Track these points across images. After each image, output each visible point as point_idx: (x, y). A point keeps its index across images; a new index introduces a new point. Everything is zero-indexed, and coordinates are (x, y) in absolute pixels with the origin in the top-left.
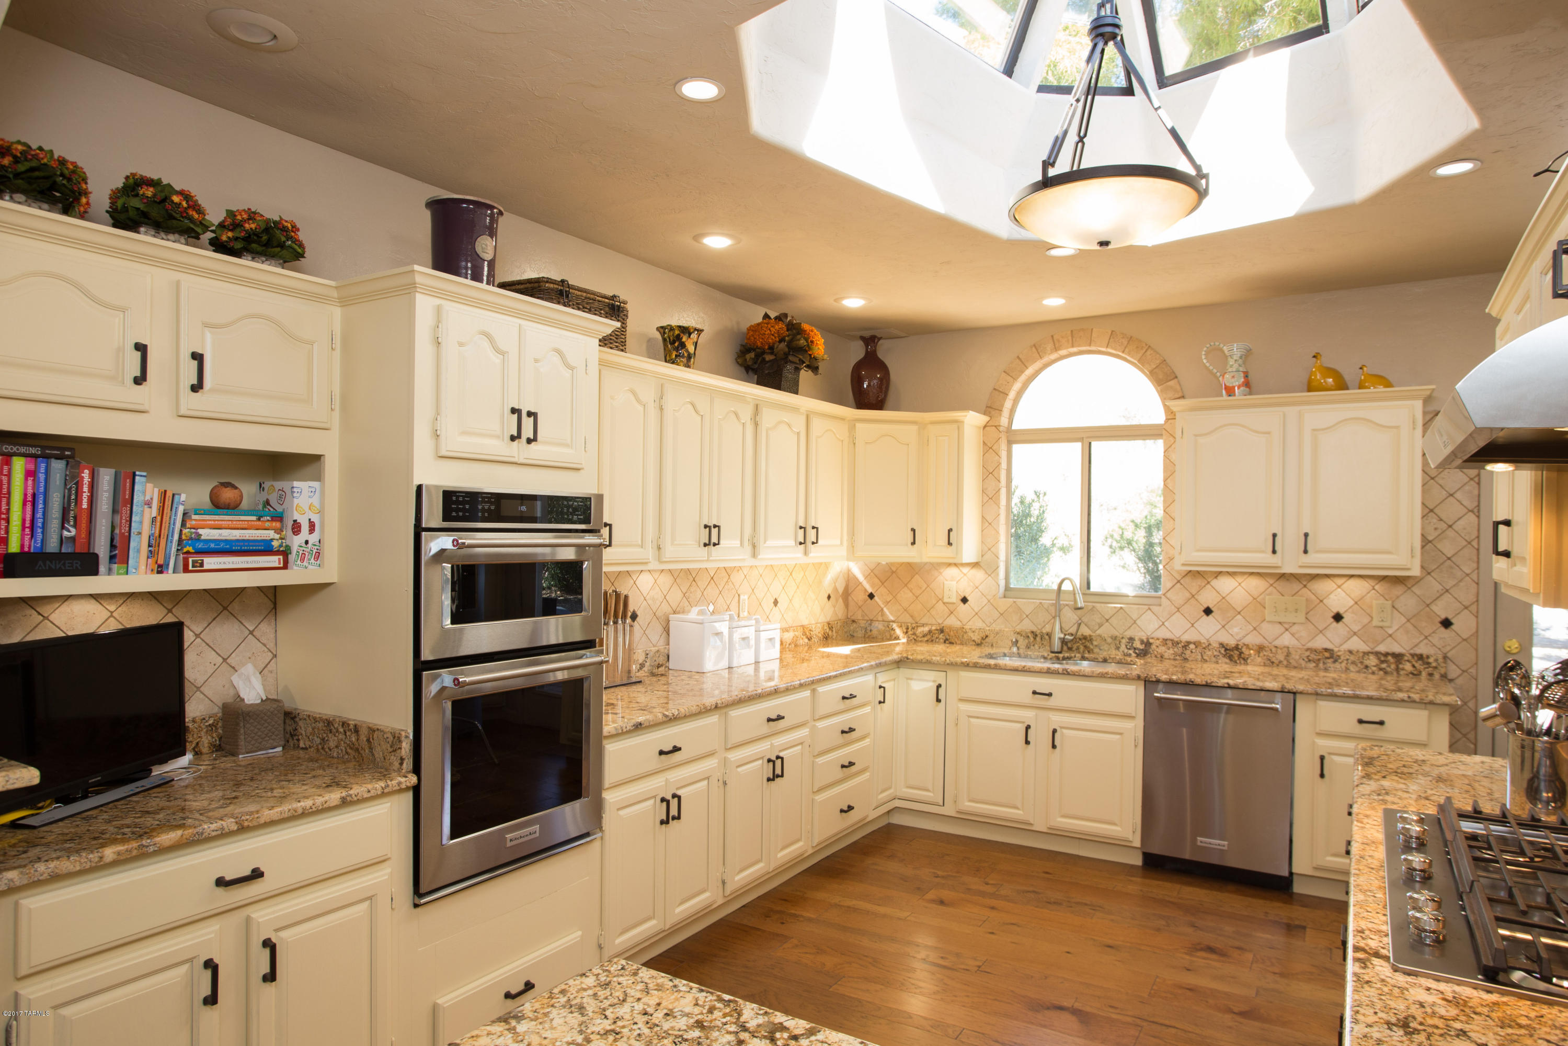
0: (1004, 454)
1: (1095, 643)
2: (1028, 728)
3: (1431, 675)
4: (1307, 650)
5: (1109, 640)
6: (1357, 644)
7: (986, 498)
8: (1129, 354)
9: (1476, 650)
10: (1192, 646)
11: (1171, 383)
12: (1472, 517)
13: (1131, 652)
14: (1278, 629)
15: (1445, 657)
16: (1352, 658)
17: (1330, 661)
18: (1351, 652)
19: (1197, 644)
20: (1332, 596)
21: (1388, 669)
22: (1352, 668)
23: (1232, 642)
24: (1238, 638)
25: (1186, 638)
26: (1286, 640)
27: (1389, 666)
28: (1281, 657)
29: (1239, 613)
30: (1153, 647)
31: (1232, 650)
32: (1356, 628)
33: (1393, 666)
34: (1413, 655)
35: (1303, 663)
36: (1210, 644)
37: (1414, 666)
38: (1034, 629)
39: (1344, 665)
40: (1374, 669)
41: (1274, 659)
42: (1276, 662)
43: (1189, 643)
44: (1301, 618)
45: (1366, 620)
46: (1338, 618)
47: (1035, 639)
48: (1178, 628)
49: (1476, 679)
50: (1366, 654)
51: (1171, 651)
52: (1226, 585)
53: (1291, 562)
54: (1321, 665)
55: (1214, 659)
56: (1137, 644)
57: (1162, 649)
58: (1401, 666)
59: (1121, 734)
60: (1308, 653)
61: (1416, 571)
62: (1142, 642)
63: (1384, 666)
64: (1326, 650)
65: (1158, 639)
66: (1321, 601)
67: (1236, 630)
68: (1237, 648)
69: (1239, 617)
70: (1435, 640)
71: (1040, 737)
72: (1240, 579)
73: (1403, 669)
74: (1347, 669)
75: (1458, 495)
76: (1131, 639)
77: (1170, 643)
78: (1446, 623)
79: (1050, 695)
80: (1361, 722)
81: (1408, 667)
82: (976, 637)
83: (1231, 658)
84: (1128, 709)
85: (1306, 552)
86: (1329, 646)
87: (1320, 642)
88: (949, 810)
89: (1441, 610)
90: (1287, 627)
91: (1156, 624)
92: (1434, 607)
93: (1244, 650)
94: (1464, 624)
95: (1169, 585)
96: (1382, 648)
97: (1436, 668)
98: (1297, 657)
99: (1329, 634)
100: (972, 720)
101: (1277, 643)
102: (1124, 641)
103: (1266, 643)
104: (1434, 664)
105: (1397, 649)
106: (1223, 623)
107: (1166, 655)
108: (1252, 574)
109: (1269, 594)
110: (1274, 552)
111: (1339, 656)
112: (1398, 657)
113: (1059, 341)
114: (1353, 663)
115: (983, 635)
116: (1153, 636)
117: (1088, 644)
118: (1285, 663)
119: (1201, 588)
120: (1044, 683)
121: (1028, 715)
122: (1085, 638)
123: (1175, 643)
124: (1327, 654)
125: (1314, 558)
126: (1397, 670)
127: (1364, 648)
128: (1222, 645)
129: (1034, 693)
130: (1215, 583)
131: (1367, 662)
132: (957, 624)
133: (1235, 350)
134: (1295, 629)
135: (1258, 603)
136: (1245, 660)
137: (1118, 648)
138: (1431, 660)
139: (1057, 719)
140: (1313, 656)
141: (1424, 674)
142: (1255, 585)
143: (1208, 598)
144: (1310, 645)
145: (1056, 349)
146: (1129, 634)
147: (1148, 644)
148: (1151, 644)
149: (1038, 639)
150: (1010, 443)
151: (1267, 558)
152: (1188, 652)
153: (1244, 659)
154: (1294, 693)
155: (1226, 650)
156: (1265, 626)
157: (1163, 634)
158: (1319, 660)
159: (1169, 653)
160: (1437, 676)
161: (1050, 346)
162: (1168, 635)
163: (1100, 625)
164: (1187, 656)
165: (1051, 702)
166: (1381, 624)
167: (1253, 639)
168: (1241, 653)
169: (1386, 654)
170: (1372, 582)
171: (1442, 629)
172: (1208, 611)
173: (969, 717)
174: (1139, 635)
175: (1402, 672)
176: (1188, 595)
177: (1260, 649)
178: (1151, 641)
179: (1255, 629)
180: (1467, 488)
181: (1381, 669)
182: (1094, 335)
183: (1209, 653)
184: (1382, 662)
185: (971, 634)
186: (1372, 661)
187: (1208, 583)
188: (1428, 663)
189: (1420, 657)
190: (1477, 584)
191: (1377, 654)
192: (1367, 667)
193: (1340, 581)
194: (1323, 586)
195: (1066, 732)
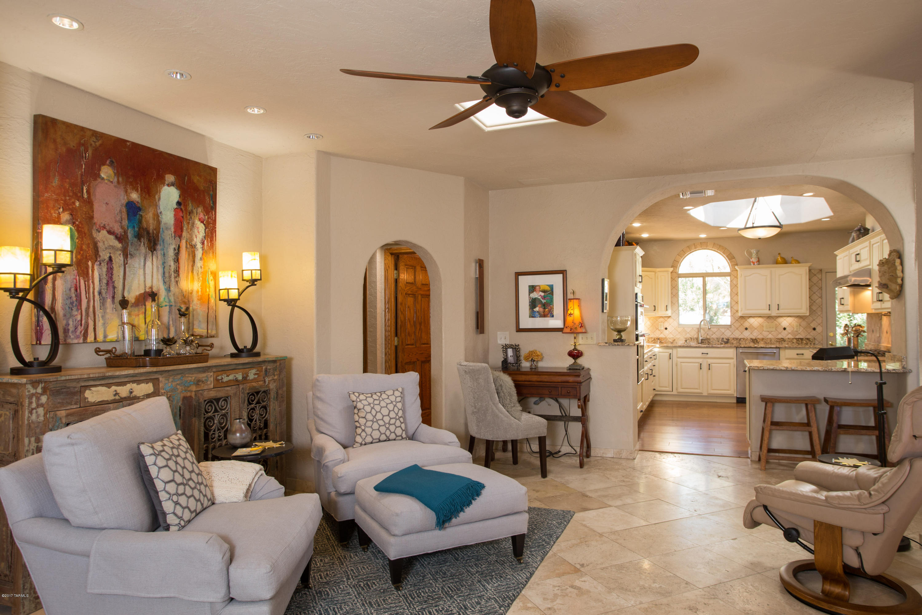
0: (677, 281)
1: (711, 341)
2: (701, 364)
3: (811, 344)
4: (776, 339)
5: (716, 339)
6: (790, 336)
7: (672, 296)
8: (720, 250)
9: (822, 336)
10: (742, 340)
11: (733, 260)
12: (820, 299)
13: (723, 342)
14: (768, 333)
15: (814, 339)
16: (789, 340)
17: (783, 341)
18: (789, 339)
19: (744, 339)
20: (783, 323)
21: (799, 342)
22: (789, 343)
23: (754, 338)
24: (756, 336)
25: (740, 337)
26: (770, 336)
28: (769, 341)
29: (756, 329)
30: (730, 340)
31: (754, 340)
32: (790, 332)
34: (806, 338)
35: (775, 342)
36: (747, 338)
38: (690, 337)
39: (787, 342)
40: (795, 343)
41: (767, 342)
43: (741, 339)
44: (774, 329)
45: (793, 329)
46: (785, 329)
48: (737, 334)
50: (793, 339)
52: (752, 321)
53: (774, 313)
54: (781, 342)
55: (749, 343)
56: (725, 340)
57: (733, 341)
59: (730, 364)
61: (808, 314)
62: (726, 339)
64: (782, 338)
65: (731, 338)
66: (780, 324)
67: (755, 334)
68: (756, 339)
70: (811, 334)
71: (705, 367)
72: (756, 319)
75: (816, 293)
76: (723, 339)
77: (735, 339)
78: (814, 329)
79: (707, 354)
80: (797, 354)
81: (805, 342)
82: (671, 340)
83: (754, 342)
84: (731, 356)
85: (778, 309)
86: (783, 337)
87: (780, 336)
88: (675, 392)
89: (813, 325)
90: (770, 332)
91: (730, 333)
92: (811, 325)
93: (758, 339)
94: (819, 329)
95: (734, 321)
96: (797, 337)
97: (812, 341)
98: (774, 340)
99: (782, 334)
100: (682, 364)
101: (767, 337)
102: (720, 339)
103: (764, 338)
105: (801, 337)
106: (751, 332)
107: (734, 343)
108: (760, 317)
109: (765, 323)
110: (769, 310)
111: (785, 339)
112: (802, 339)
113: (696, 245)
114: (790, 342)
115: (673, 339)
116: (729, 337)
117: (709, 341)
118: (771, 342)
119: (744, 322)
120: (705, 350)
121: (700, 361)
122: (708, 339)
123: (737, 339)
125: (781, 311)
126: (802, 343)
127: (793, 337)
128: (751, 339)
129: (702, 353)
130: (748, 320)
131: (793, 341)
132: (664, 336)
133: (754, 251)
134: (772, 333)
135: (761, 326)
136: (758, 343)
137: (719, 341)
138: (811, 339)
139: (710, 361)
140: (778, 340)
141: (809, 344)
142: (760, 320)
143: (746, 325)
144: (777, 337)
145: (695, 248)
146: (722, 337)
147: (728, 340)
150: (679, 277)
151: (767, 312)
154: (779, 348)
156: (763, 332)
157: (732, 336)
158: (781, 340)
159: (735, 342)
161: (693, 247)
162: (734, 337)
163: (712, 335)
164: (741, 343)
165: (708, 356)
166: (797, 330)
167: (760, 337)
168: (757, 341)
169: (799, 339)
170: (794, 318)
171: (813, 331)
172: (746, 329)
173: (680, 362)
174: (725, 337)
176: (740, 324)
177: (763, 339)
179: (761, 333)
180: (819, 291)
181: (797, 343)
182: (708, 244)
183: (747, 341)
184: (797, 341)
185: (669, 340)
186: (795, 341)
187: (746, 320)
189: (808, 339)
190: (822, 318)
191: (796, 339)
193: (785, 318)
194: (780, 320)
195: (712, 364)
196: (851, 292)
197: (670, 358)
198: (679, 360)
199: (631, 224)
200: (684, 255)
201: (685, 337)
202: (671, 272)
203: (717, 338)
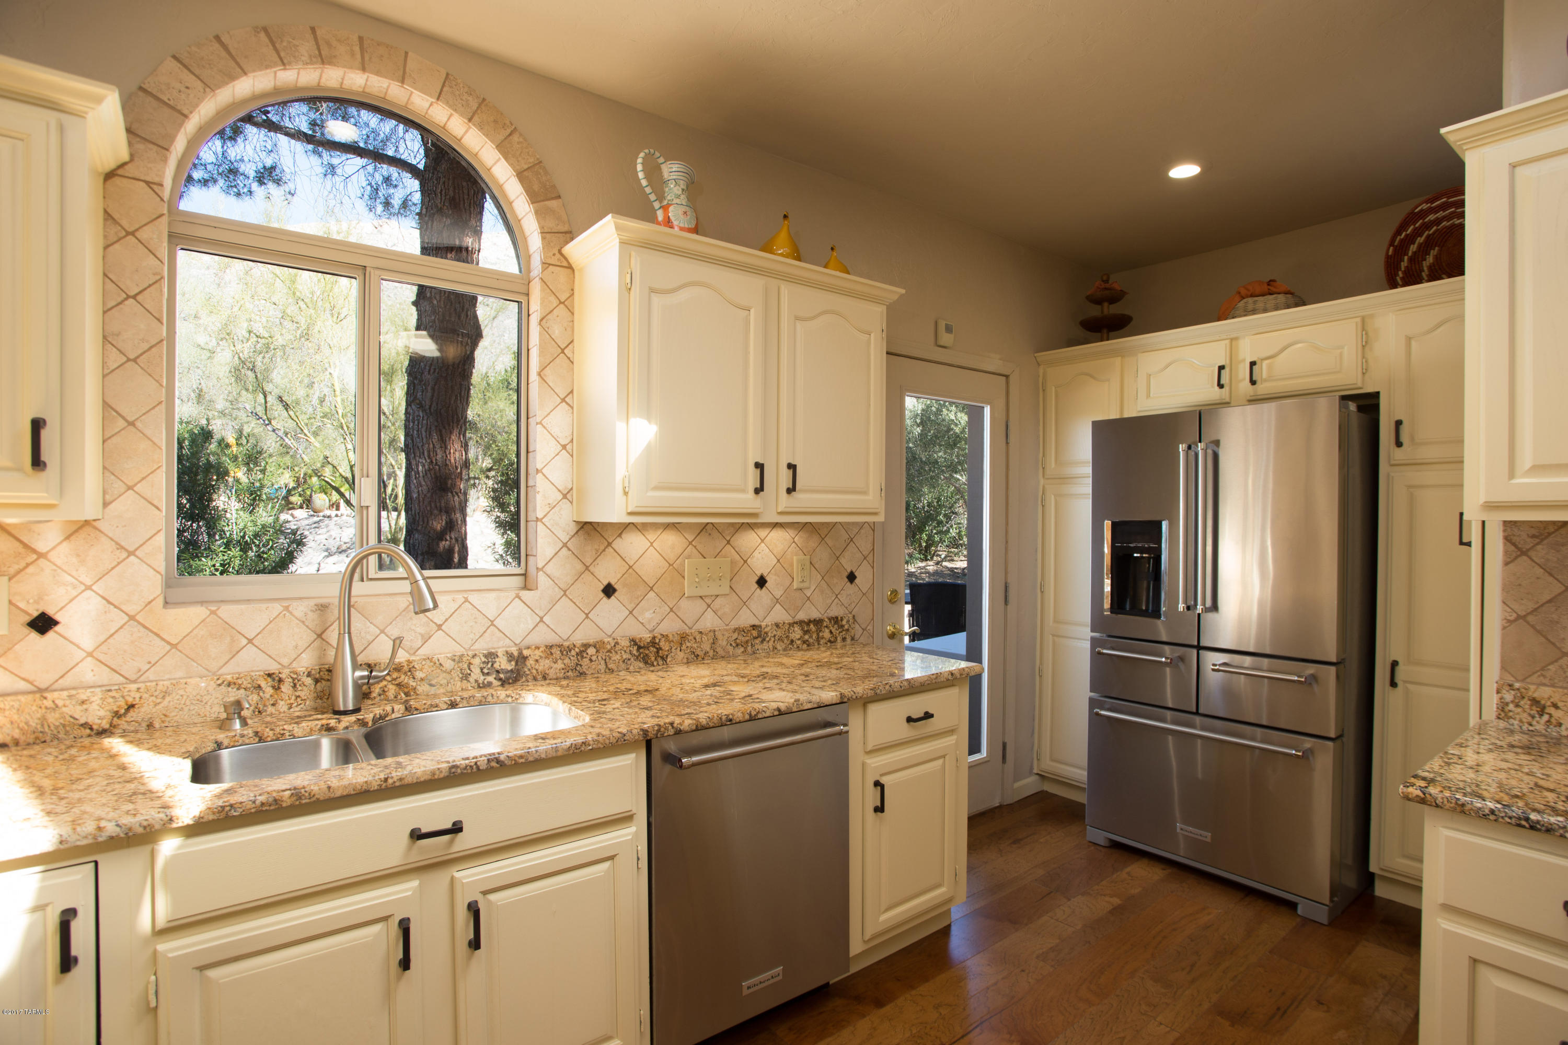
1: (419, 675)
2: (405, 928)
3: (844, 639)
4: (735, 630)
5: (449, 665)
6: (779, 615)
7: (115, 359)
9: (873, 604)
10: (592, 651)
11: (553, 204)
13: (491, 679)
14: (701, 606)
15: (853, 617)
16: (779, 633)
17: (758, 641)
18: (777, 625)
19: (599, 646)
20: (756, 554)
21: (811, 641)
22: (779, 646)
23: (645, 635)
24: (650, 627)
25: (579, 638)
26: (709, 621)
27: (811, 637)
28: (706, 646)
29: (652, 589)
30: (530, 662)
31: (646, 647)
32: (778, 593)
33: (814, 636)
34: (830, 619)
35: (730, 649)
36: (617, 643)
37: (831, 632)
38: (273, 667)
39: (771, 643)
40: (799, 642)
41: (698, 652)
42: (701, 654)
43: (586, 646)
44: (724, 587)
45: (787, 582)
46: (761, 582)
47: (277, 689)
48: (565, 623)
49: (873, 637)
50: (791, 625)
51: (560, 665)
52: (634, 544)
53: (773, 507)
54: (749, 648)
55: (623, 666)
56: (503, 663)
57: (545, 664)
58: (821, 634)
59: (611, 858)
60: (735, 635)
61: (882, 516)
62: (510, 657)
63: (807, 637)
64: (753, 627)
65: (538, 648)
66: (745, 562)
67: (648, 615)
68: (653, 643)
69: (652, 594)
70: (843, 598)
71: (439, 934)
72: (652, 536)
73: (823, 638)
74: (774, 648)
76: (491, 656)
77: (556, 652)
78: (852, 577)
79: (456, 829)
80: (910, 721)
81: (826, 634)
82: (96, 715)
83: (646, 659)
86: (757, 623)
87: (745, 619)
89: (848, 563)
90: (709, 602)
91: (531, 621)
92: (842, 559)
93: (662, 644)
94: (864, 575)
95: (550, 552)
96: (802, 616)
97: (848, 630)
98: (725, 643)
99: (753, 605)
100: (212, 973)
101: (700, 626)
102: (477, 661)
103: (687, 630)
104: (846, 627)
105: (815, 615)
106: (630, 607)
107: (552, 674)
108: (667, 526)
109: (689, 557)
111: (766, 633)
112: (818, 622)
113: (329, 44)
114: (780, 639)
115: (118, 705)
116: (528, 641)
117: (404, 679)
118: (711, 653)
119: (599, 553)
123: (565, 650)
124: (755, 633)
126: (818, 639)
127: (788, 619)
128: (633, 641)
129: (415, 835)
130: (618, 544)
131: (792, 636)
133: (677, 174)
134: (719, 601)
135: (675, 571)
136: (664, 659)
137: (465, 677)
138: (844, 622)
139: (475, 877)
140: (740, 638)
141: (839, 639)
142: (670, 542)
143: (608, 571)
144: (736, 624)
146: (483, 646)
147: (520, 659)
148: (525, 658)
149: (286, 688)
150: (175, 240)
152: (585, 662)
153: (662, 658)
155: (639, 648)
156: (683, 603)
157: (543, 636)
158: (747, 642)
159: (556, 669)
160: (849, 640)
161: (307, 48)
162: (551, 639)
163: (426, 639)
164: (584, 669)
165: (463, 842)
166: (802, 585)
167: (671, 626)
168: (659, 649)
169: (810, 622)
170: (792, 533)
171: (849, 584)
172: (609, 591)
173: (202, 969)
174: (501, 646)
175: (822, 642)
176: (579, 566)
177: (683, 637)
178: (526, 653)
179: (671, 610)
181: (804, 642)
182: (411, 64)
183: (616, 657)
184: (806, 632)
185: (74, 710)
186: (797, 633)
187: (609, 544)
188: (843, 626)
189: (836, 620)
190: (874, 531)
191: (801, 623)
192: (792, 641)
193: (763, 533)
194: (748, 540)
195: (492, 897)
197: (72, 965)
198: (176, 945)
200: (232, 78)
201: (229, 671)
202: (109, 176)
203: (458, 659)
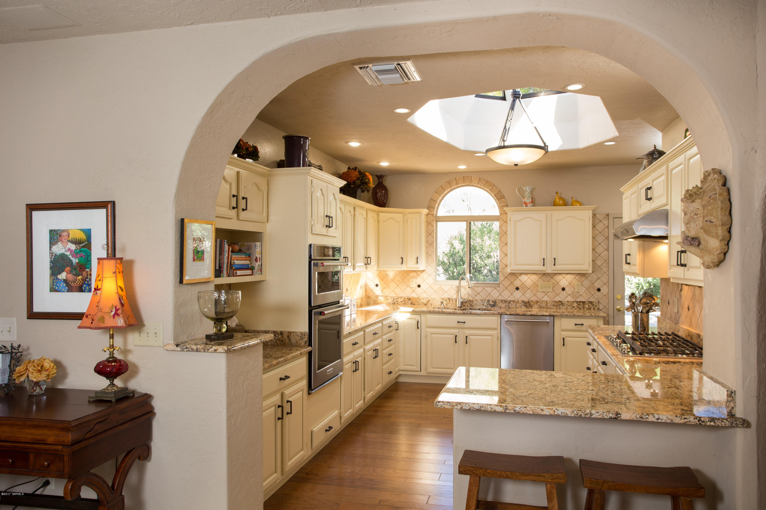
0: (435, 226)
1: (474, 303)
2: (456, 336)
3: (594, 309)
4: (553, 302)
5: (480, 301)
6: (570, 299)
7: (428, 245)
8: (486, 187)
9: (608, 299)
10: (512, 302)
11: (503, 200)
12: (606, 252)
13: (488, 306)
14: (543, 294)
15: (599, 302)
16: (569, 304)
17: (561, 305)
18: (568, 302)
19: (514, 301)
20: (561, 281)
21: (581, 307)
22: (569, 308)
23: (526, 300)
24: (528, 298)
25: (509, 299)
26: (546, 298)
27: (581, 306)
28: (544, 305)
29: (529, 289)
30: (497, 303)
31: (526, 303)
32: (569, 293)
33: (582, 306)
34: (588, 302)
35: (552, 307)
36: (518, 301)
37: (589, 306)
39: (566, 307)
40: (576, 307)
41: (542, 306)
42: (543, 307)
43: (511, 301)
44: (551, 290)
45: (573, 290)
46: (563, 289)
48: (506, 296)
49: (608, 309)
50: (573, 302)
51: (504, 305)
52: (524, 278)
53: (549, 269)
54: (558, 307)
55: (520, 307)
56: (491, 303)
57: (501, 304)
58: (585, 306)
59: (492, 336)
60: (553, 303)
61: (590, 271)
62: (493, 301)
63: (579, 306)
64: (560, 301)
65: (499, 300)
66: (558, 283)
67: (528, 295)
68: (528, 302)
69: (529, 290)
70: (595, 296)
71: (461, 339)
72: (529, 276)
73: (585, 307)
74: (567, 308)
75: (602, 244)
76: (489, 301)
77: (503, 302)
78: (599, 290)
79: (464, 322)
80: (576, 325)
81: (587, 306)
82: (425, 302)
83: (526, 306)
84: (495, 326)
85: (554, 265)
86: (561, 300)
87: (558, 299)
88: (423, 373)
89: (597, 285)
90: (546, 293)
91: (497, 294)
92: (595, 284)
93: (531, 303)
94: (604, 290)
95: (503, 279)
96: (578, 300)
97: (596, 306)
98: (550, 305)
99: (560, 295)
100: (433, 335)
101: (543, 300)
102: (486, 302)
103: (539, 300)
104: (595, 305)
105: (583, 300)
106: (523, 293)
107: (502, 306)
108: (533, 273)
109: (540, 281)
110: (544, 265)
111: (564, 303)
112: (584, 303)
113: (458, 181)
114: (569, 306)
115: (428, 300)
116: (497, 299)
117: (471, 303)
118: (546, 307)
119: (515, 280)
120: (462, 318)
121: (456, 331)
122: (470, 301)
123: (506, 301)
124: (560, 303)
125: (558, 267)
126: (584, 307)
127: (573, 300)
128: (523, 301)
129: (458, 322)
130: (520, 277)
131: (574, 305)
132: (417, 297)
133: (527, 189)
134: (549, 294)
135: (535, 285)
136: (531, 307)
138: (594, 303)
139: (467, 332)
140: (555, 304)
141: (592, 308)
142: (534, 278)
143: (517, 283)
144: (554, 300)
145: (457, 184)
146: (487, 298)
147: (495, 302)
148: (496, 302)
149: (451, 301)
150: (437, 221)
151: (542, 268)
152: (510, 305)
153: (531, 306)
154: (554, 316)
155: (524, 303)
156: (538, 293)
157: (501, 298)
158: (557, 305)
159: (503, 305)
160: (596, 309)
161: (454, 183)
162: (503, 299)
163: (476, 296)
164: (510, 306)
165: (465, 325)
166: (578, 291)
167: (534, 299)
168: (530, 304)
169: (580, 302)
170: (575, 276)
171: (598, 292)
172: (517, 289)
173: (431, 334)
174: (491, 299)
175: (585, 308)
176: (510, 282)
177: (537, 302)
178: (496, 301)
179: (535, 295)
180: (605, 241)
181: (578, 308)
182: (472, 179)
183: (518, 305)
184: (579, 305)
185: (421, 301)
186: (575, 305)
187: (517, 277)
188: (593, 304)
189: (591, 302)
190: (608, 275)
191: (577, 302)
192: (573, 307)
193: (564, 276)
194: (558, 278)
195: (471, 337)
196: (639, 246)
197: (418, 328)
198: (429, 330)
199: (347, 142)
200: (443, 193)
201: (442, 297)
202: (427, 215)
203: (482, 300)
